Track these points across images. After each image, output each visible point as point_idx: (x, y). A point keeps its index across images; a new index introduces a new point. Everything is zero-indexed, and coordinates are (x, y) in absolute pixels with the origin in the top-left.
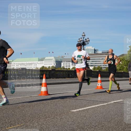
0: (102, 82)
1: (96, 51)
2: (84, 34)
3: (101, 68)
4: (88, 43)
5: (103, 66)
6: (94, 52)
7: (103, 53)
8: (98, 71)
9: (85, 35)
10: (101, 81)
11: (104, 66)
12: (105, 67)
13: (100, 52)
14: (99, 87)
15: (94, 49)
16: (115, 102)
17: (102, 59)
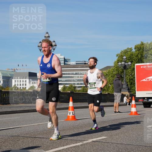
0: (75, 110)
1: (67, 61)
2: (47, 35)
3: (75, 87)
4: (54, 49)
5: (78, 84)
6: (64, 62)
7: (78, 65)
8: (69, 92)
9: (49, 37)
10: (74, 108)
11: (80, 84)
12: (81, 87)
13: (72, 63)
14: (71, 118)
15: (64, 59)
16: (94, 141)
17: (76, 74)
